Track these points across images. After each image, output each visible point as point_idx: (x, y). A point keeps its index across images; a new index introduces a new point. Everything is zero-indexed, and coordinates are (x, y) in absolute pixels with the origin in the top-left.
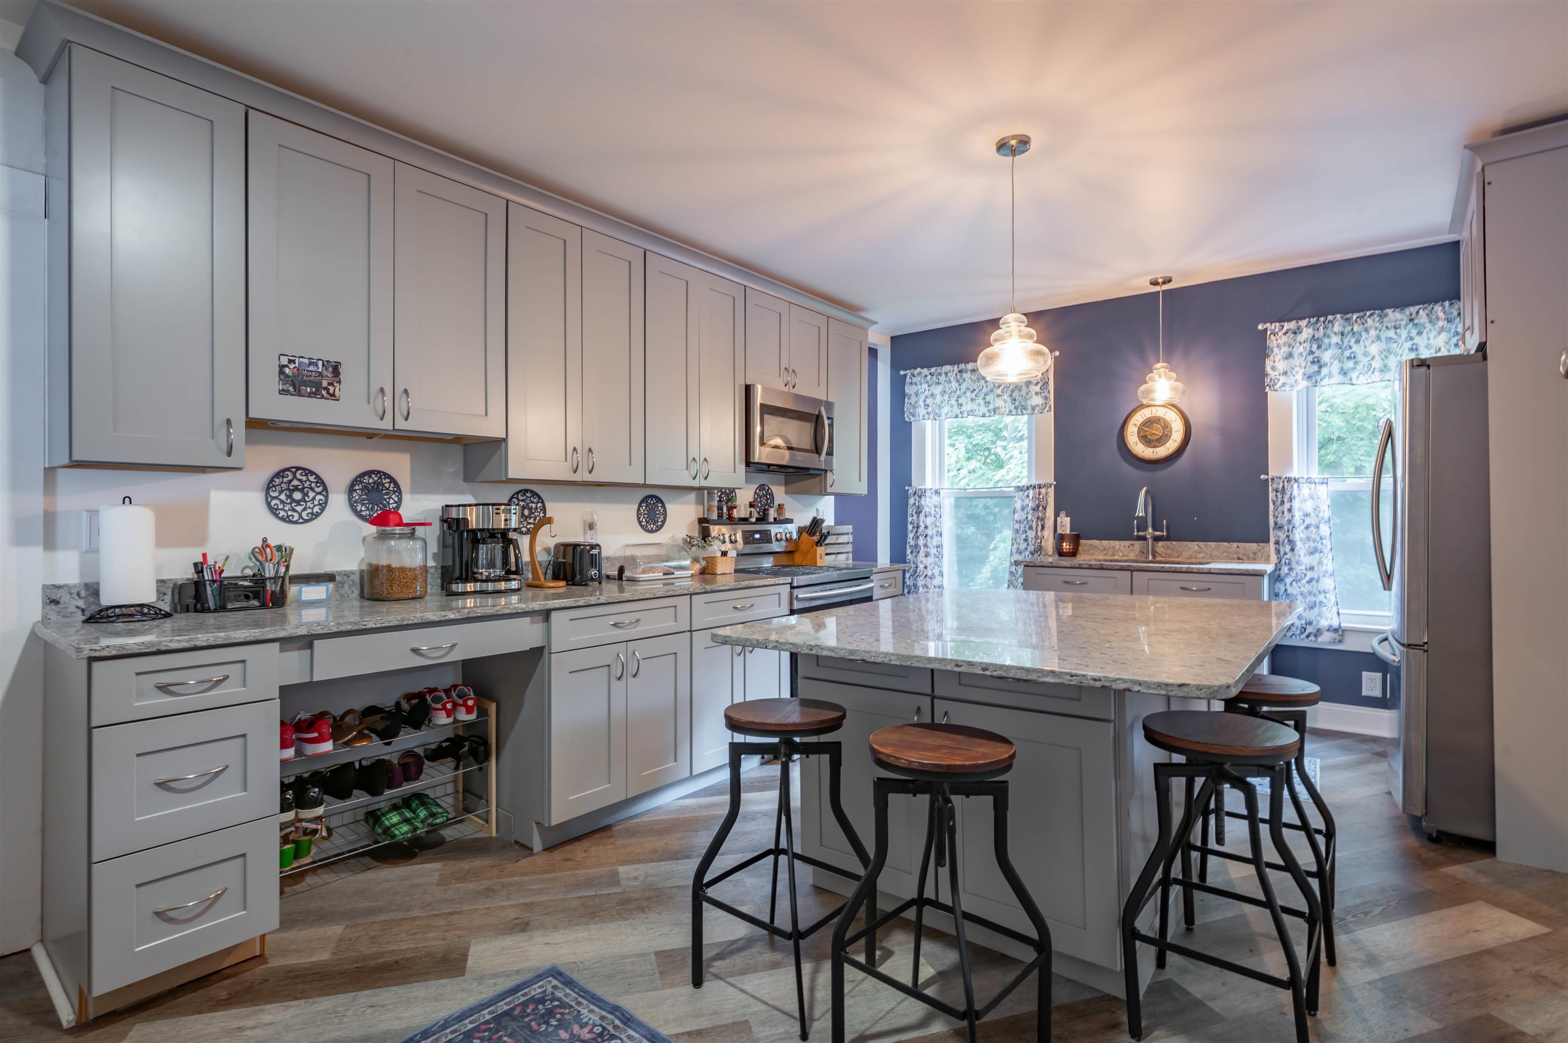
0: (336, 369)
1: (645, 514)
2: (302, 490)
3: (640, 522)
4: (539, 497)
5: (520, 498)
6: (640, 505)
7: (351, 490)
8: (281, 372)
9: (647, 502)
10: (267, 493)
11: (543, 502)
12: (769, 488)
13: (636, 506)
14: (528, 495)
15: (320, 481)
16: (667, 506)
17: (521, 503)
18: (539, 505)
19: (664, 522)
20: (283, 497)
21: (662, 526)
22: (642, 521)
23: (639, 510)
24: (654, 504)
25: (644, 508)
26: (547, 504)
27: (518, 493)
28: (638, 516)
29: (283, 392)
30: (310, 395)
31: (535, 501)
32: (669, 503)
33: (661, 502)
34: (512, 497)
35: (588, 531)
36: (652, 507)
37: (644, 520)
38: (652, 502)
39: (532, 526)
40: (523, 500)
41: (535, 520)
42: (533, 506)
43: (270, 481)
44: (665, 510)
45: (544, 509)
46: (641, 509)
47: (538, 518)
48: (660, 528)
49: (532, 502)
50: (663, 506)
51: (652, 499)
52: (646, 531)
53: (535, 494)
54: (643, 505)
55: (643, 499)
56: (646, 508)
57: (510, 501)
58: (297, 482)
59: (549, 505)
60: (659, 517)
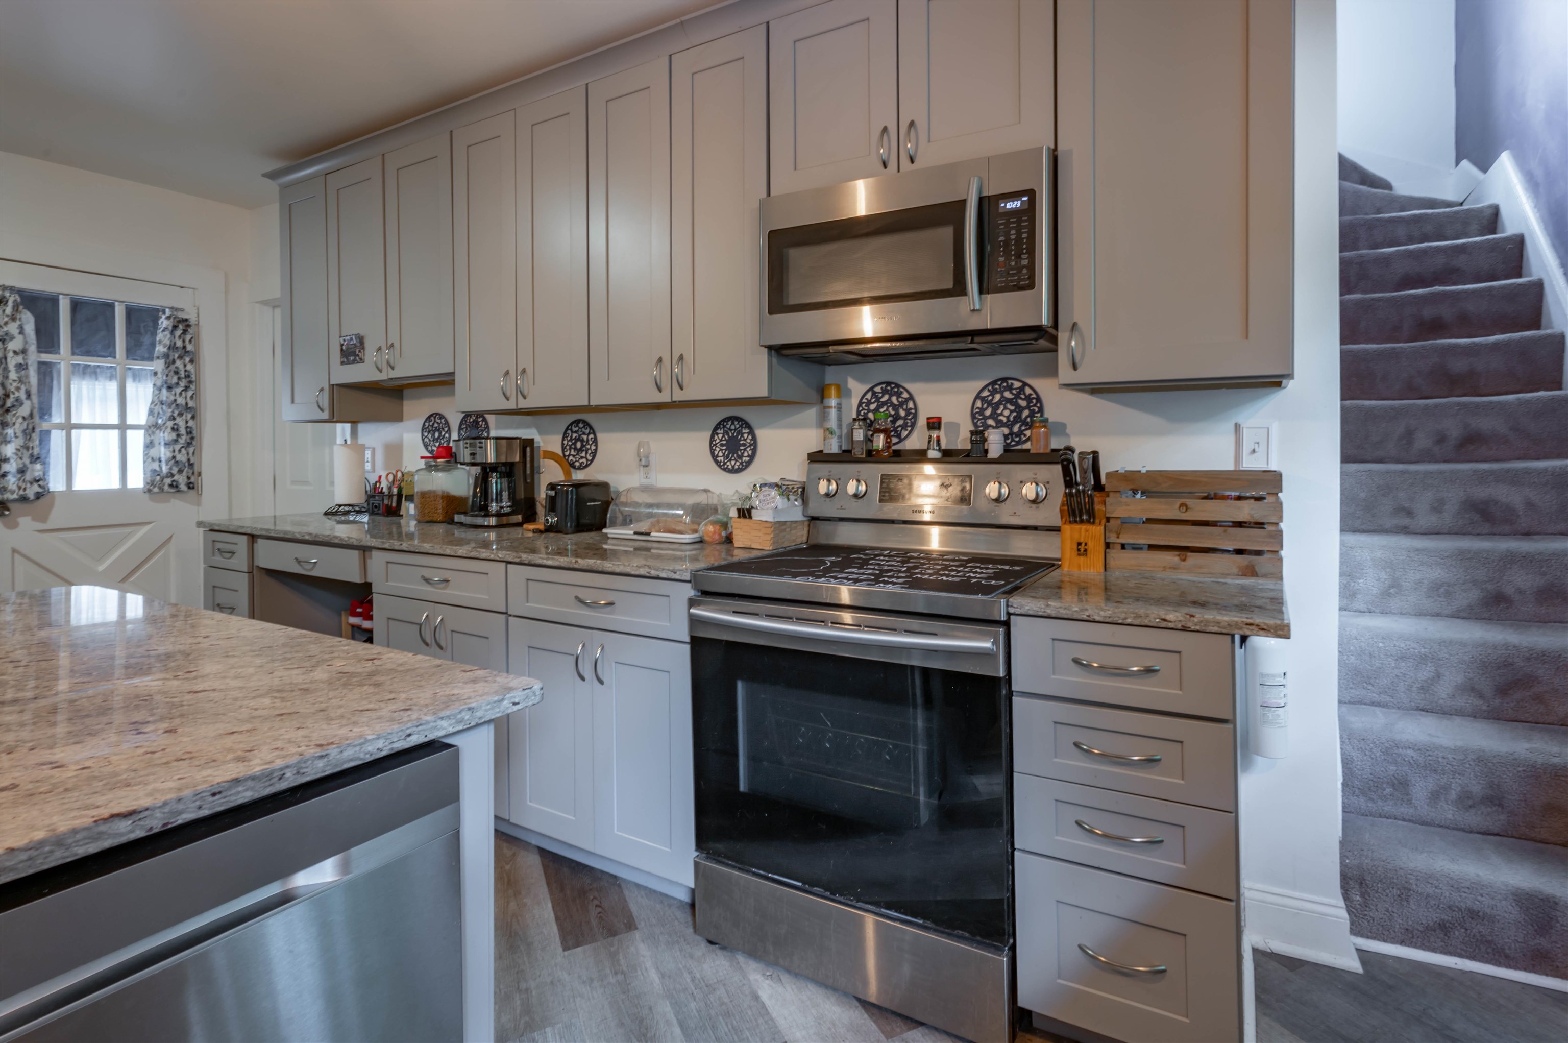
0: (361, 339)
1: (722, 445)
2: (438, 430)
3: (714, 457)
4: (591, 428)
5: (574, 429)
6: (714, 432)
7: (460, 429)
8: (341, 349)
9: (724, 427)
10: (423, 435)
11: (594, 433)
12: (1025, 384)
13: (709, 434)
14: (581, 425)
15: (447, 423)
16: (759, 433)
17: (574, 435)
18: (591, 436)
19: (752, 457)
20: (430, 436)
21: (749, 463)
22: (718, 456)
23: (712, 437)
24: (735, 430)
25: (720, 436)
26: (598, 435)
27: (571, 424)
28: (711, 448)
29: (343, 363)
30: (355, 362)
31: (587, 431)
32: (763, 426)
33: (748, 426)
34: (567, 429)
35: (642, 468)
36: (733, 434)
37: (721, 454)
38: (733, 427)
39: (584, 460)
40: (576, 432)
41: (586, 453)
42: (585, 437)
43: (424, 425)
44: (754, 438)
45: (595, 441)
46: (716, 437)
47: (590, 452)
48: (747, 467)
49: (584, 434)
50: (752, 432)
51: (733, 423)
52: (724, 470)
53: (586, 424)
54: (719, 431)
55: (719, 424)
56: (723, 436)
57: (565, 433)
58: (436, 425)
59: (600, 436)
60: (745, 450)
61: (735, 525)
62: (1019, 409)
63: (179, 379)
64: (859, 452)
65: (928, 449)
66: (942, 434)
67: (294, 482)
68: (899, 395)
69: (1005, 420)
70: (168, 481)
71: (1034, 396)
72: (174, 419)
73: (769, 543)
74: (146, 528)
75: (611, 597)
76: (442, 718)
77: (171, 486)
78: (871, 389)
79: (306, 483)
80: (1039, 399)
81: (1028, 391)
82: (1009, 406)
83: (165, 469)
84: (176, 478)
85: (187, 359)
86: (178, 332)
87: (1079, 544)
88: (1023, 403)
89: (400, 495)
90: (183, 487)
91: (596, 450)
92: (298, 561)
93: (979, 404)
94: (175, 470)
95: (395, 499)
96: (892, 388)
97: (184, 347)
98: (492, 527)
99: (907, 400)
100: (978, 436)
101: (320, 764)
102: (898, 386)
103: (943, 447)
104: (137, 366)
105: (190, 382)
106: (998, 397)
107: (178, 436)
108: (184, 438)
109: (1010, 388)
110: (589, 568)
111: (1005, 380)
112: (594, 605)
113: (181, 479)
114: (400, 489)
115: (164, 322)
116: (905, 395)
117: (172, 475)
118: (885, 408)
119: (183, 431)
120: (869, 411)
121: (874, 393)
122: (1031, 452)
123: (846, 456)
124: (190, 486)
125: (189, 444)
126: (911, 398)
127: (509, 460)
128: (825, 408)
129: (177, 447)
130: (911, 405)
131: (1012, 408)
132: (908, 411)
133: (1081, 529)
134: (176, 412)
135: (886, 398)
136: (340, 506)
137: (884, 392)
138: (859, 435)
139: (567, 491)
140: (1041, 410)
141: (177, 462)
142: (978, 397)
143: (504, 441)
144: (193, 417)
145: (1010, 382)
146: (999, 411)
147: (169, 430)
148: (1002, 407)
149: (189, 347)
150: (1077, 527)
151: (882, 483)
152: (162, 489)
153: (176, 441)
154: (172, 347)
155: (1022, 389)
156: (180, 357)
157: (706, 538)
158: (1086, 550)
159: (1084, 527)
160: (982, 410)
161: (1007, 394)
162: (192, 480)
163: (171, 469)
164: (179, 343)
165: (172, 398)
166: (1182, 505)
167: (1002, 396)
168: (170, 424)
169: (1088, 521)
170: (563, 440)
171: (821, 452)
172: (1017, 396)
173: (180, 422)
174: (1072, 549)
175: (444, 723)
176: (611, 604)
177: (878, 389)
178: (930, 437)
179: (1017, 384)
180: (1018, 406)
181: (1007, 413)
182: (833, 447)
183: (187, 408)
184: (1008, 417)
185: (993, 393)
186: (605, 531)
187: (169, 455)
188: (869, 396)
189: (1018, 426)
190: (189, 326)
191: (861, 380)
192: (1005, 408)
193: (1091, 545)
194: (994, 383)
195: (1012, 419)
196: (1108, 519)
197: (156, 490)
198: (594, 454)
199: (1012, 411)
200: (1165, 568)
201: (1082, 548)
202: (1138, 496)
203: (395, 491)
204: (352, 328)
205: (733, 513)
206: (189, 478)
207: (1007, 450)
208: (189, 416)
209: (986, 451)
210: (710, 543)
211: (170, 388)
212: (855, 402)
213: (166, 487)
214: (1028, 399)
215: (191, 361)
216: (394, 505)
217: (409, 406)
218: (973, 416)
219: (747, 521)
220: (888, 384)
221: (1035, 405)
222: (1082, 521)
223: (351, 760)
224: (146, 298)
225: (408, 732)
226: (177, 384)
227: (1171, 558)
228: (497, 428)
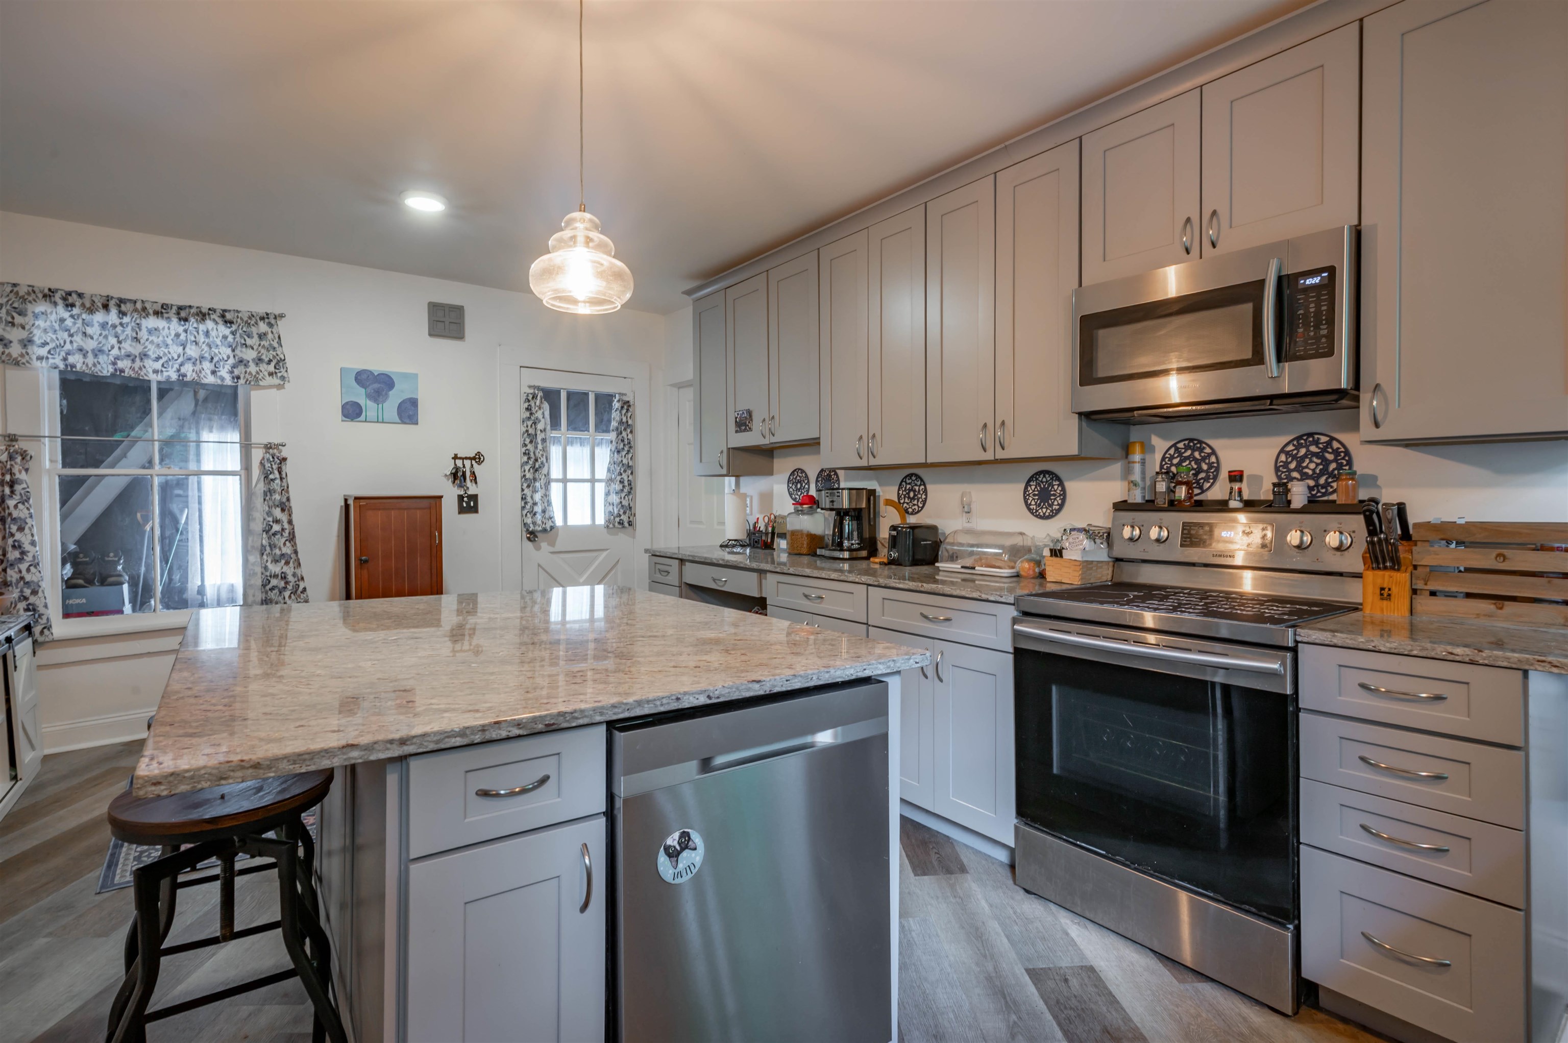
0: (750, 413)
1: (1034, 495)
2: (800, 482)
3: (1028, 506)
4: (922, 480)
5: (908, 481)
6: (1028, 484)
7: (817, 481)
8: (736, 421)
9: (1037, 479)
10: (788, 486)
11: (924, 485)
12: (1333, 439)
13: (1023, 486)
14: (914, 478)
15: (807, 476)
16: (1067, 484)
17: (908, 486)
18: (922, 487)
19: (1061, 506)
20: (794, 487)
21: (1058, 511)
22: (1030, 504)
23: (1026, 488)
24: (1047, 482)
25: (1033, 487)
26: (928, 487)
27: (906, 477)
28: (1025, 498)
29: (737, 432)
30: (745, 430)
31: (919, 483)
32: (1071, 479)
33: (1058, 479)
34: (902, 481)
35: (964, 514)
36: (1044, 486)
37: (1033, 503)
38: (1044, 480)
39: (916, 507)
40: (909, 484)
41: (918, 501)
42: (917, 488)
43: (789, 478)
44: (1064, 490)
45: (925, 491)
46: (1029, 488)
47: (921, 500)
48: (1056, 514)
49: (916, 485)
50: (1061, 484)
51: (1044, 476)
52: (1036, 516)
53: (918, 477)
54: (1032, 483)
55: (1032, 477)
56: (1036, 487)
57: (900, 484)
58: (798, 478)
59: (929, 487)
60: (1055, 499)
61: (1047, 563)
62: (1326, 462)
63: (624, 445)
64: (1161, 502)
65: (1229, 499)
66: (1244, 486)
67: (692, 522)
68: (1201, 450)
69: (1310, 472)
70: (617, 519)
71: (1343, 450)
72: (621, 474)
73: (1077, 579)
74: (605, 554)
75: (949, 614)
76: (880, 663)
77: (619, 523)
78: (1174, 445)
79: (700, 523)
80: (1347, 453)
81: (1336, 445)
82: (1315, 459)
83: (616, 511)
84: (622, 518)
85: (629, 431)
86: (624, 411)
87: (1382, 589)
88: (1330, 457)
89: (773, 533)
90: (626, 524)
91: (926, 499)
92: (714, 580)
93: (1283, 458)
94: (621, 513)
95: (770, 535)
96: (1195, 444)
97: (627, 422)
98: (846, 559)
99: (1209, 455)
100: (1281, 488)
101: (827, 676)
102: (1200, 442)
103: (1245, 497)
104: (600, 436)
105: (630, 447)
106: (1303, 451)
107: (624, 487)
108: (627, 488)
109: (1316, 443)
110: (932, 591)
111: (1311, 435)
112: (935, 620)
113: (625, 518)
114: (773, 528)
115: (616, 405)
116: (1208, 450)
117: (620, 516)
118: (1187, 462)
119: (626, 483)
120: (1172, 465)
121: (1177, 449)
122: (1337, 503)
123: (1149, 506)
124: (630, 523)
125: (629, 493)
126: (1214, 452)
127: (858, 507)
128: (1129, 463)
129: (623, 495)
130: (1213, 459)
131: (1319, 461)
132: (1210, 465)
133: (1384, 575)
134: (622, 470)
135: (1189, 453)
136: (730, 540)
137: (1187, 448)
138: (1162, 487)
139: (906, 531)
140: (1350, 463)
141: (622, 506)
142: (1282, 451)
143: (854, 492)
144: (632, 473)
145: (1316, 436)
146: (1304, 464)
147: (618, 482)
148: (1307, 461)
149: (630, 422)
150: (1380, 573)
151: (1183, 529)
152: (614, 525)
153: (622, 490)
154: (621, 422)
155: (1329, 444)
156: (625, 429)
157: (1022, 573)
158: (1389, 595)
159: (1387, 573)
160: (1286, 465)
161: (1313, 449)
162: (631, 519)
163: (619, 511)
164: (624, 420)
165: (620, 459)
166: (1499, 555)
167: (1308, 450)
168: (619, 478)
169: (1392, 568)
170: (899, 490)
171: (1125, 501)
172: (1324, 450)
173: (625, 476)
174: (1374, 593)
175: (881, 666)
176: (948, 620)
177: (1181, 445)
178: (1232, 489)
179: (1324, 439)
180: (1324, 460)
181: (1312, 466)
182: (1137, 497)
183: (629, 467)
184: (1314, 470)
185: (1298, 448)
186: (937, 564)
187: (618, 501)
188: (1172, 451)
189: (1324, 478)
190: (629, 406)
191: (1164, 437)
192: (1311, 461)
193: (1395, 590)
194: (1298, 438)
195: (1318, 471)
196: (1415, 567)
197: (611, 526)
198: (924, 502)
199: (1317, 465)
200: (1478, 616)
201: (1385, 593)
202: (1453, 546)
203: (770, 529)
204: (743, 406)
205: (1046, 552)
206: (629, 518)
207: (1312, 501)
208: (630, 472)
209: (1289, 502)
210: (1026, 577)
211: (619, 452)
212: (1158, 457)
213: (616, 524)
214: (1336, 452)
215: (631, 432)
216: (769, 541)
217: (778, 463)
218: (1277, 469)
219: (1058, 559)
220: (1191, 440)
221: (1343, 458)
222: (1385, 568)
223: (839, 677)
224: (606, 388)
225: (865, 667)
226: (623, 449)
227: (1487, 606)
228: (846, 480)
